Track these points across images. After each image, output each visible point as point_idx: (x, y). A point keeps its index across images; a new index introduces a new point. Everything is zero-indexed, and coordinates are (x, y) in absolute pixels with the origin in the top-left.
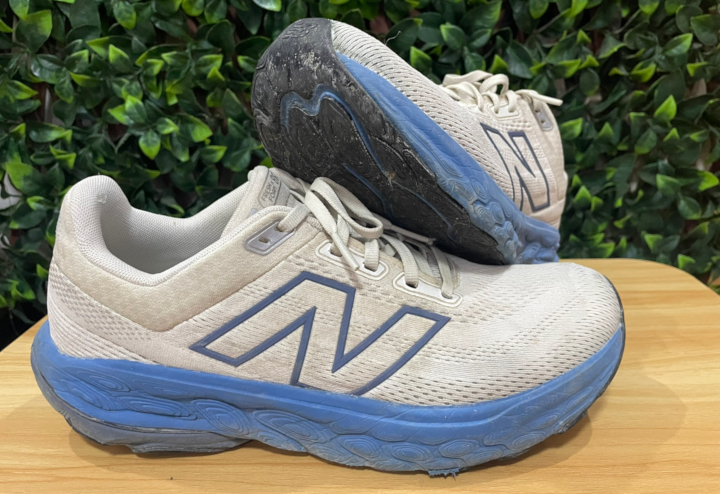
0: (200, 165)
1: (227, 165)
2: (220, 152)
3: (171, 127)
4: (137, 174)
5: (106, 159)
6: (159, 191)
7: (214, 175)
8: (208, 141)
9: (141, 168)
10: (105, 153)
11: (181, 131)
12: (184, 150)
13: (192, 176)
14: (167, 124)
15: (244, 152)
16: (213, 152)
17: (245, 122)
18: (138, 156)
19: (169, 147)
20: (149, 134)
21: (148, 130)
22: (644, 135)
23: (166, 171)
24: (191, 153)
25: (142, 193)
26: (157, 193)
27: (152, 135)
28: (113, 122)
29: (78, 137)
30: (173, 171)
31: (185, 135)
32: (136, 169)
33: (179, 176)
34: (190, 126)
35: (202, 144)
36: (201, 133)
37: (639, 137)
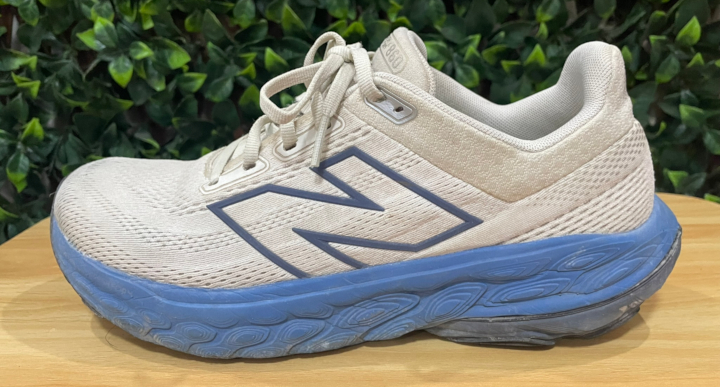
0: (178, 95)
1: (208, 95)
2: (199, 80)
3: (144, 52)
4: (108, 106)
5: (74, 88)
6: (132, 124)
7: (193, 106)
8: (186, 68)
9: (111, 97)
10: (73, 83)
11: (158, 58)
12: (160, 78)
13: (169, 108)
14: (141, 48)
15: (226, 80)
16: (191, 80)
17: (230, 48)
18: (109, 85)
19: (143, 75)
20: (121, 59)
21: (118, 55)
22: (665, 61)
23: (140, 102)
24: (167, 82)
25: (113, 126)
26: (130, 126)
27: (124, 61)
28: (82, 48)
29: (45, 64)
30: (148, 102)
31: (161, 63)
32: (107, 99)
33: (155, 108)
34: (166, 52)
35: (180, 71)
36: (179, 59)
37: (659, 64)
